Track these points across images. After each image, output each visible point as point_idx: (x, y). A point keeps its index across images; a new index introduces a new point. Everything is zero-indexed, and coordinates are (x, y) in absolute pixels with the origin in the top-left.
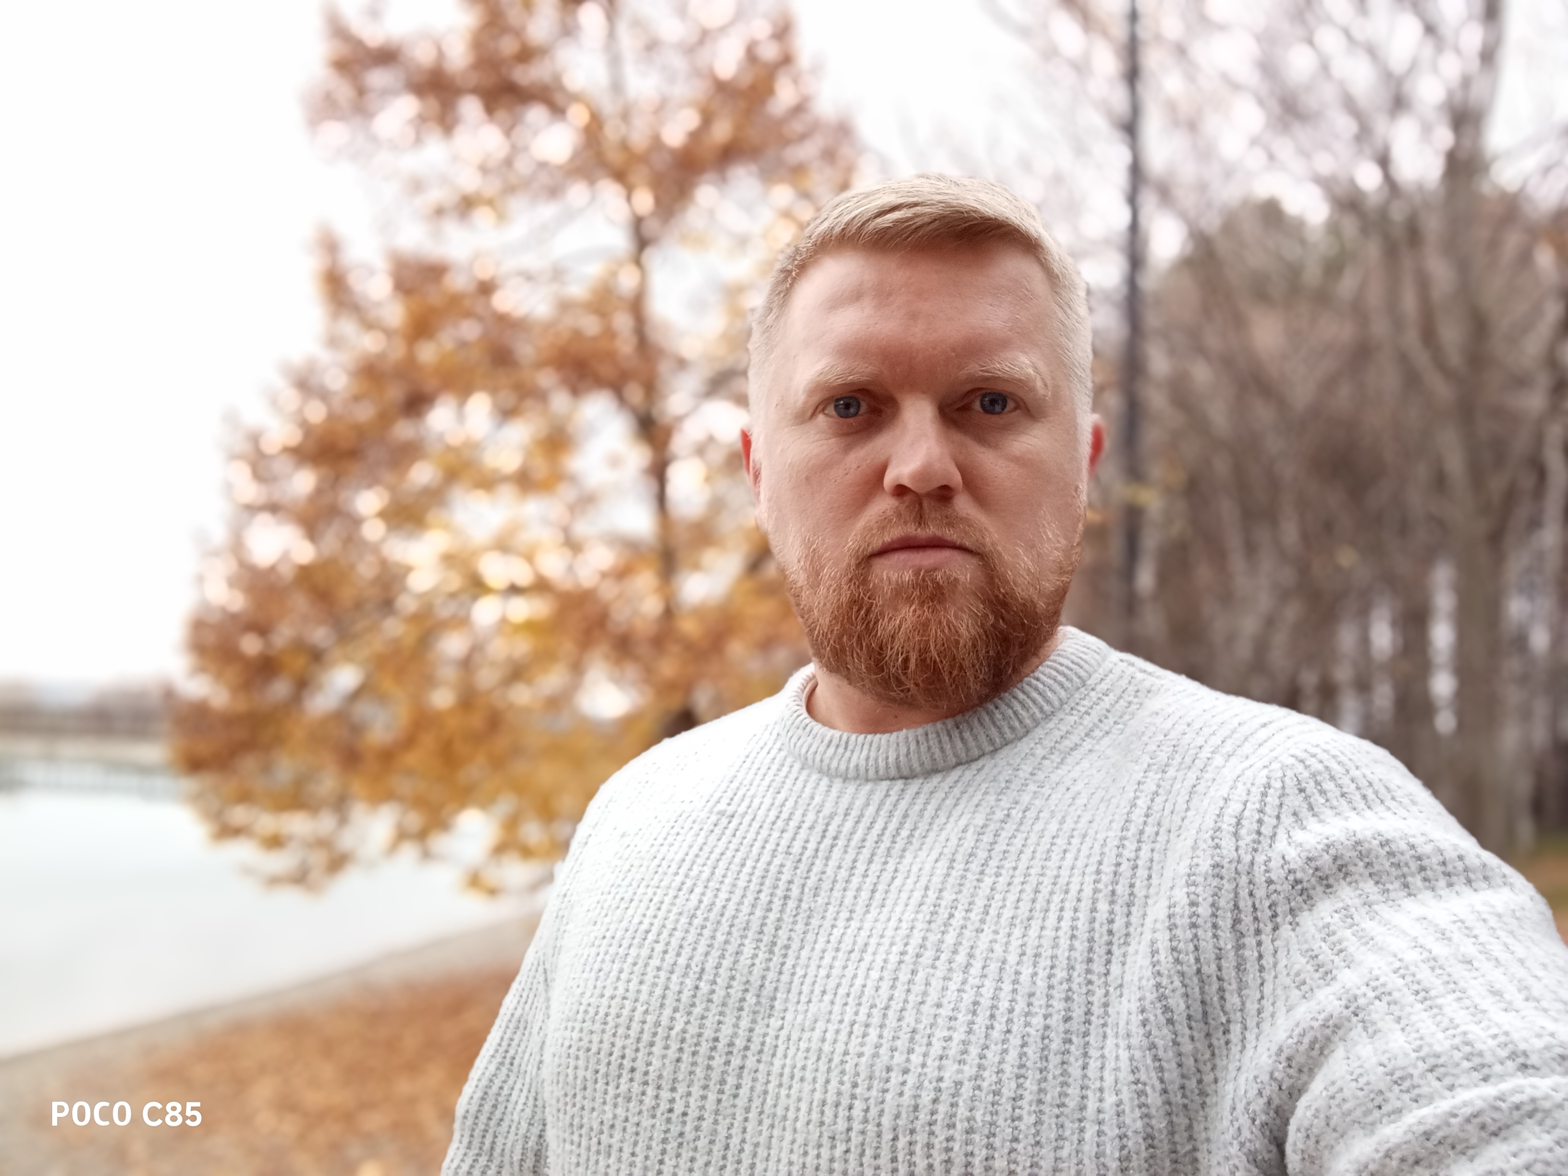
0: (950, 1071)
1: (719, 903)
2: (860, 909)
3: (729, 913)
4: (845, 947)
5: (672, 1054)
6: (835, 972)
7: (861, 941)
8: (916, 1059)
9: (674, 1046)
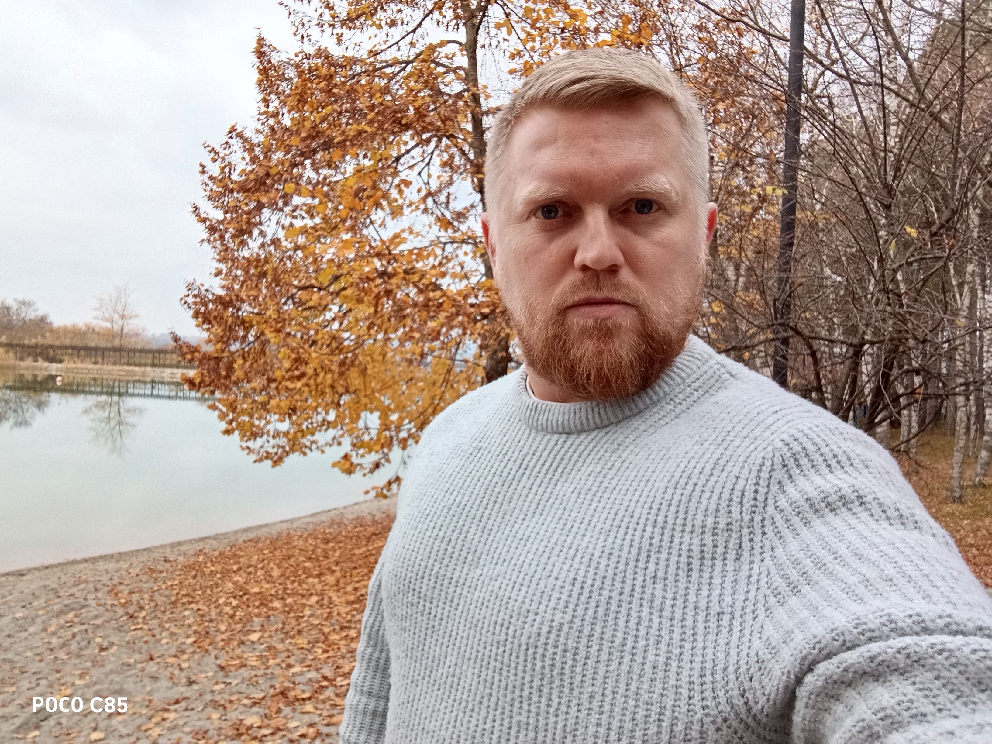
0: (558, 617)
1: (463, 503)
2: (530, 514)
3: (467, 509)
4: (519, 536)
5: (432, 584)
6: (512, 550)
7: (527, 534)
8: (542, 608)
9: (433, 580)
